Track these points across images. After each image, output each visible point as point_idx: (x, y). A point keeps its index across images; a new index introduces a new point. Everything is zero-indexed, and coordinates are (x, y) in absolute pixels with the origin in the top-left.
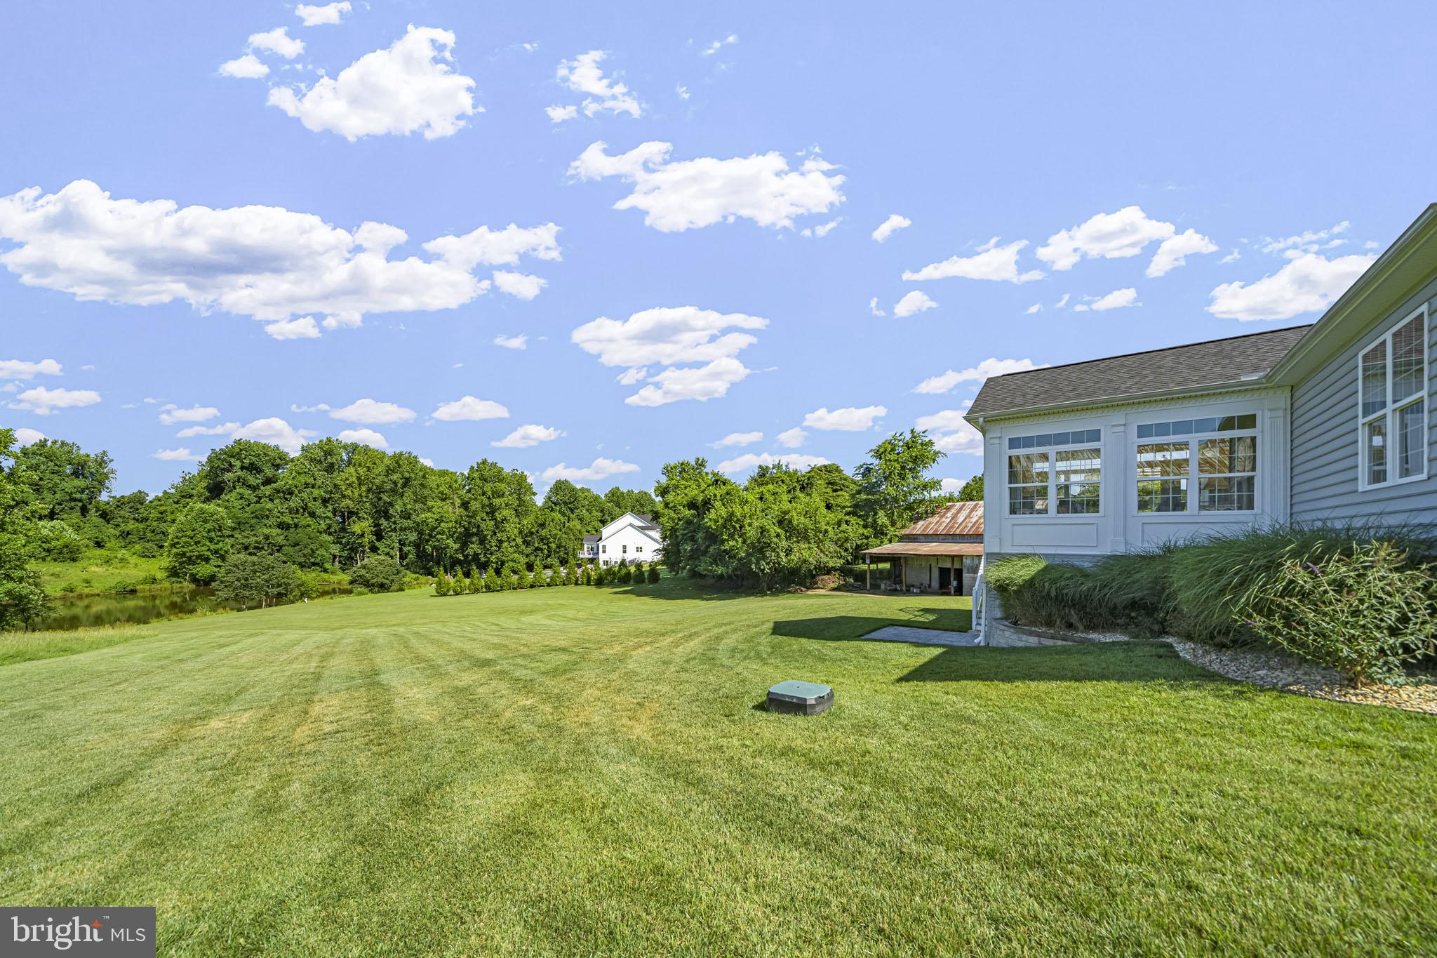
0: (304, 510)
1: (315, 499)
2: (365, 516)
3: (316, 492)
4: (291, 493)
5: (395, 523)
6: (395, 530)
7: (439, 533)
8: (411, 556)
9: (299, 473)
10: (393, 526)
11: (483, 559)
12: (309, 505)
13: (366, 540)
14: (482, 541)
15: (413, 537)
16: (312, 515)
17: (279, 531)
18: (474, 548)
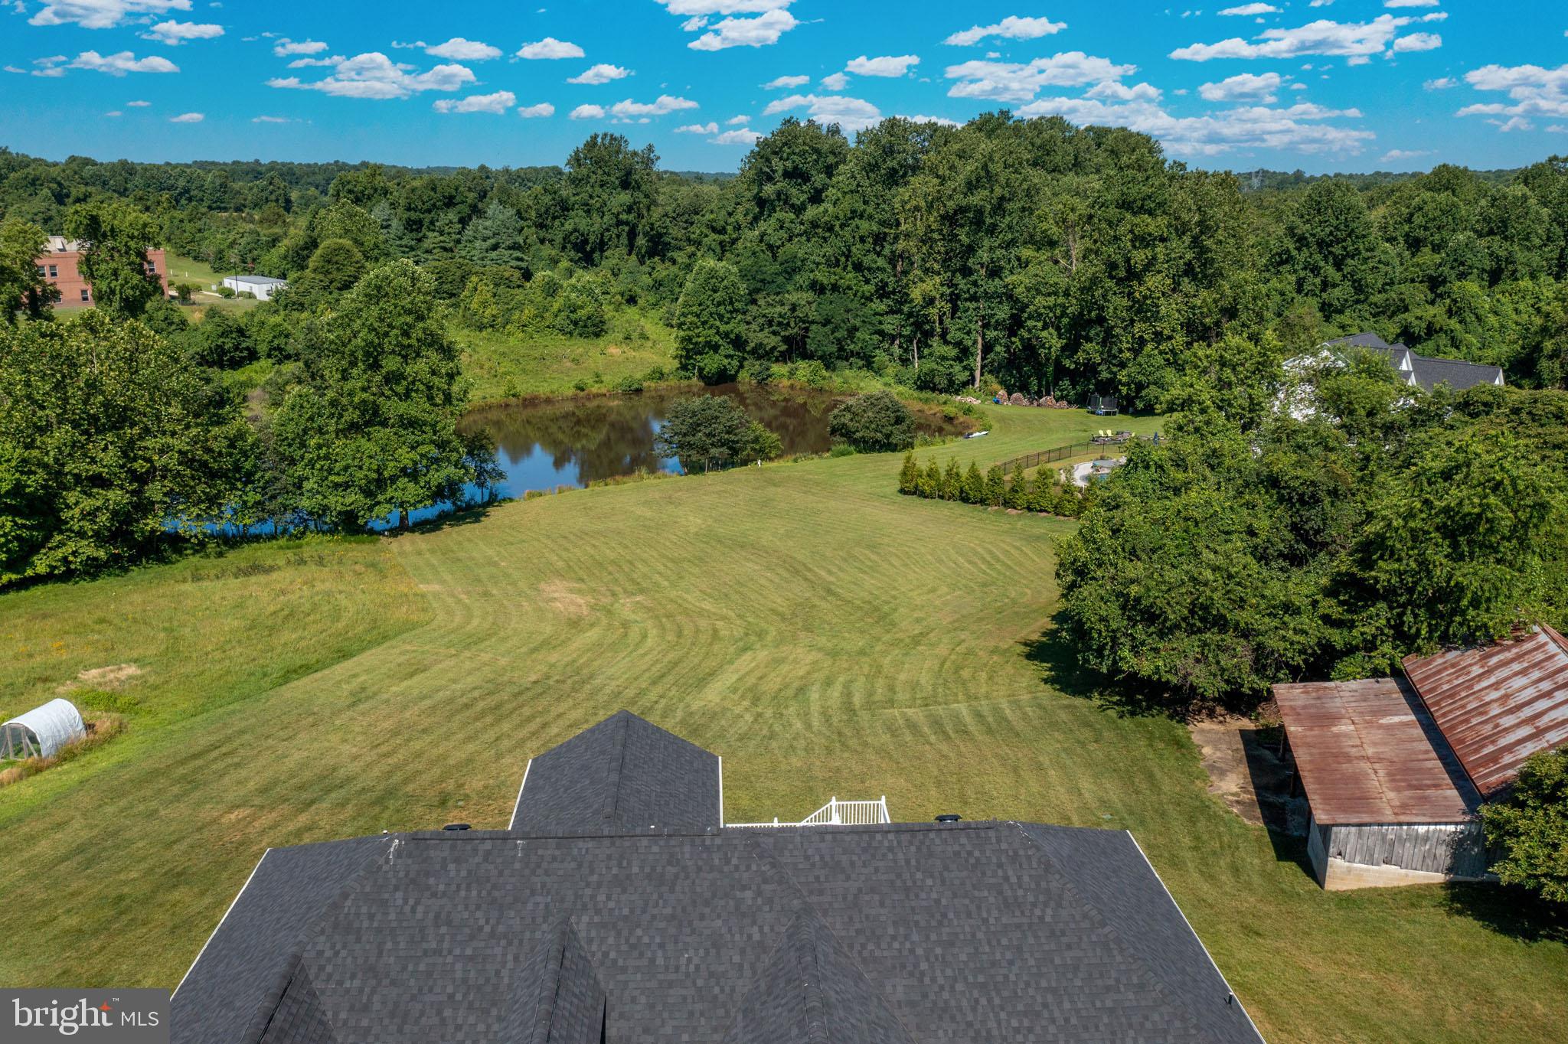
0: (847, 257)
1: (862, 240)
2: (936, 267)
3: (865, 226)
4: (831, 229)
5: (975, 284)
6: (974, 298)
7: (1029, 318)
8: (998, 348)
9: (845, 193)
10: (972, 291)
11: (1105, 375)
12: (853, 249)
13: (933, 311)
14: (1108, 338)
15: (1003, 312)
16: (858, 267)
17: (810, 295)
18: (1091, 350)
